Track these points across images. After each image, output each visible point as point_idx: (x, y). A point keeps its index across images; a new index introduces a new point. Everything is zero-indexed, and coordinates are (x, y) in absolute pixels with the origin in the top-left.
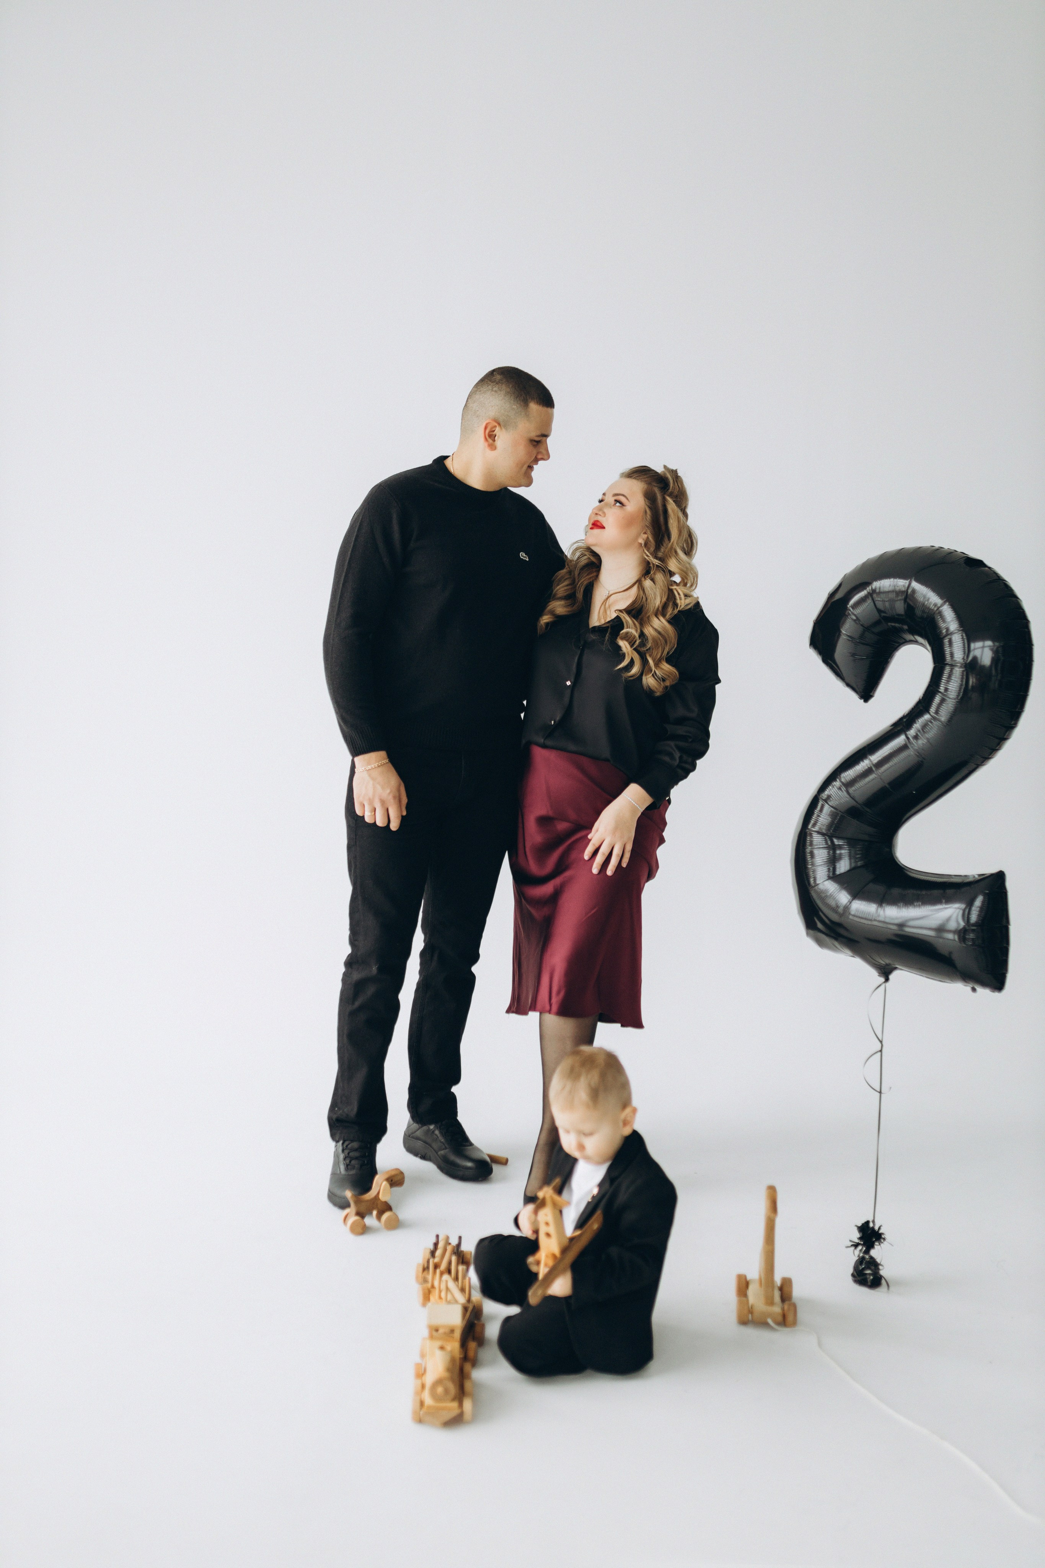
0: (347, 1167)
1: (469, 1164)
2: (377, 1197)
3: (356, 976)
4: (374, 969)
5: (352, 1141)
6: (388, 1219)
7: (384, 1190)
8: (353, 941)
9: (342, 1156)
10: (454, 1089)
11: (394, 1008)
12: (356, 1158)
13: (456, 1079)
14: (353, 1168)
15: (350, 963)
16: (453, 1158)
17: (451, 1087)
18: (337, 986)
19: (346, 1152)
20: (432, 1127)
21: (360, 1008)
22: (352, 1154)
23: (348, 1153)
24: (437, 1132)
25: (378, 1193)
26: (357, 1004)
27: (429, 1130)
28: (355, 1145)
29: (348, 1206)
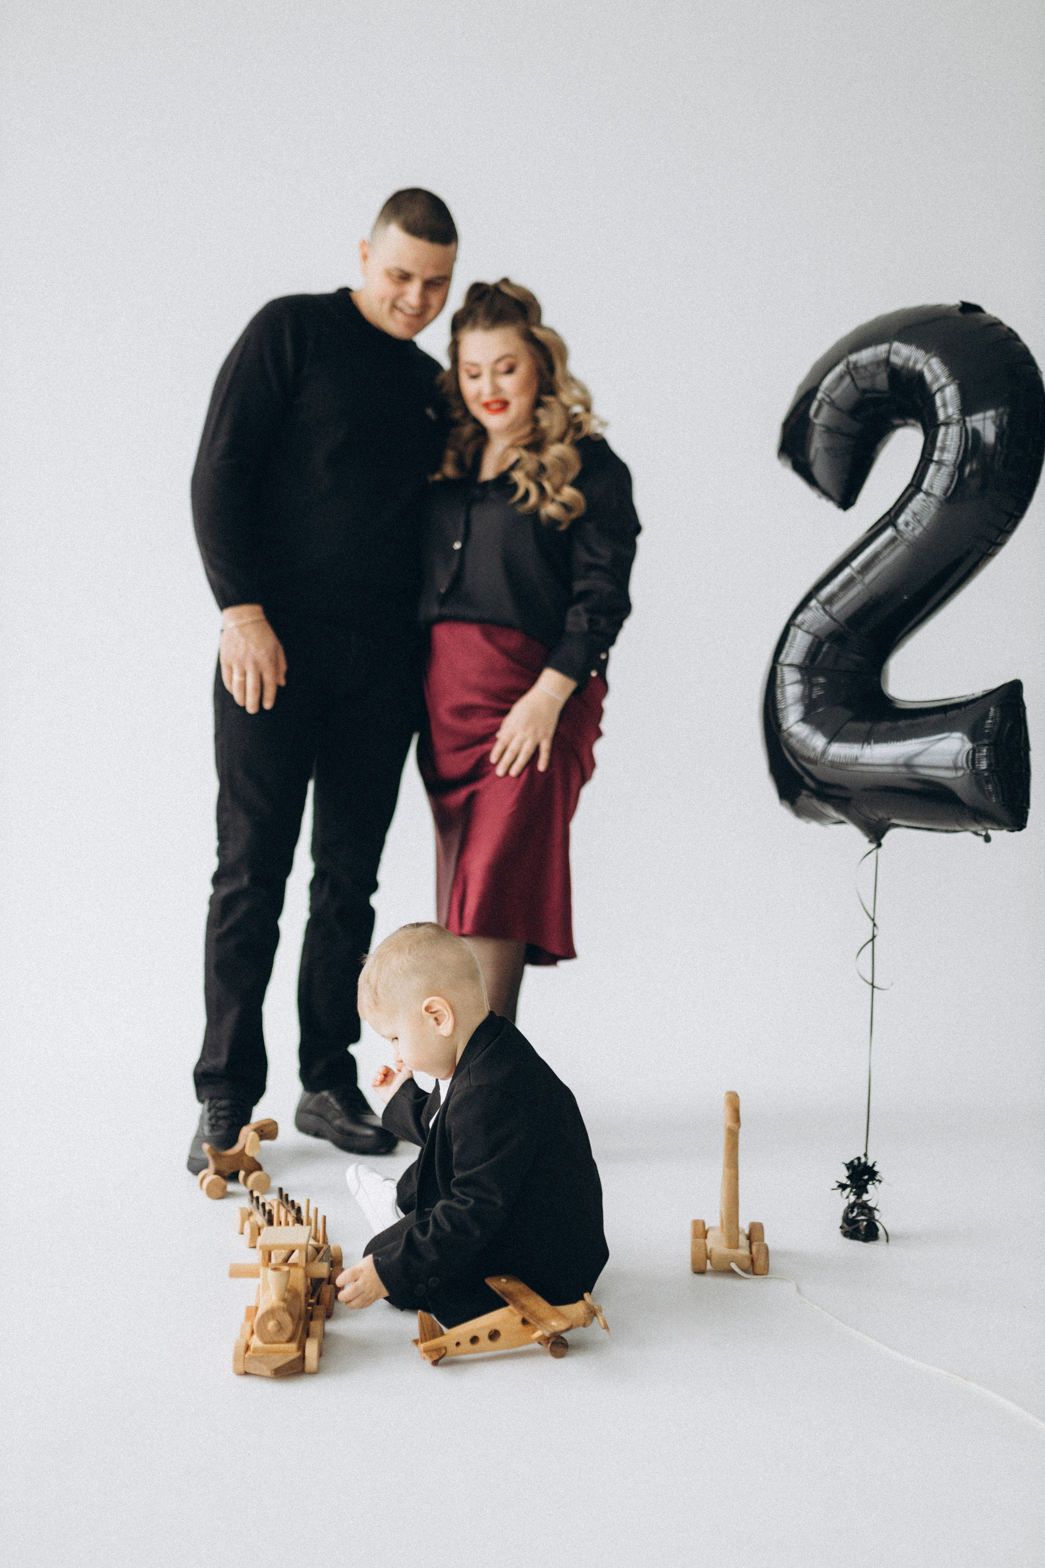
0: (213, 1127)
1: (369, 1132)
2: (242, 1152)
3: (225, 891)
4: (245, 880)
5: (220, 1098)
6: (256, 1180)
7: (252, 1142)
8: (221, 852)
9: (207, 1116)
10: (353, 1049)
11: (272, 937)
12: (224, 1118)
13: (355, 1035)
14: (220, 1127)
15: (217, 879)
16: (350, 1127)
17: (347, 1046)
18: (203, 910)
19: (213, 1111)
20: (325, 1094)
21: (231, 931)
22: (221, 1113)
23: (215, 1113)
24: (332, 1100)
25: (244, 1147)
26: (225, 927)
27: (322, 1099)
28: (224, 1103)
29: (206, 1166)
